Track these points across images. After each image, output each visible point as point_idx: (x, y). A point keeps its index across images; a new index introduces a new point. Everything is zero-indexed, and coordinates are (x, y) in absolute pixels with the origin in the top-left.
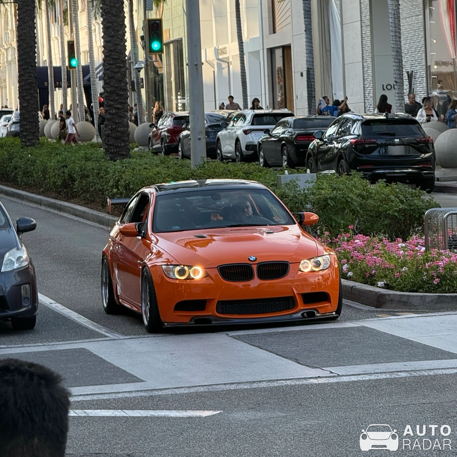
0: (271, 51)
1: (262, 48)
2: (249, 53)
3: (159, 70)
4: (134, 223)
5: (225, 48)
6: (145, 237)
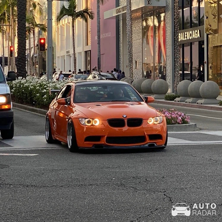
0: (86, 52)
1: (82, 51)
2: (78, 53)
3: (45, 59)
4: (64, 98)
5: (69, 51)
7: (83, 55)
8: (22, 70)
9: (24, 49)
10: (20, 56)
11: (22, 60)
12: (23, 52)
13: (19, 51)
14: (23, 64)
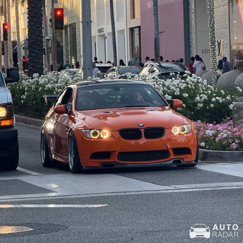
0: (132, 30)
1: (126, 28)
2: (118, 31)
5: (103, 28)
6: (70, 114)
7: (127, 34)
8: (37, 62)
9: (39, 26)
10: (33, 39)
11: (37, 45)
12: (38, 32)
13: (31, 30)
14: (38, 52)
